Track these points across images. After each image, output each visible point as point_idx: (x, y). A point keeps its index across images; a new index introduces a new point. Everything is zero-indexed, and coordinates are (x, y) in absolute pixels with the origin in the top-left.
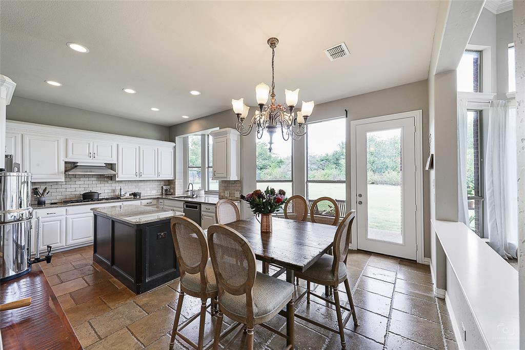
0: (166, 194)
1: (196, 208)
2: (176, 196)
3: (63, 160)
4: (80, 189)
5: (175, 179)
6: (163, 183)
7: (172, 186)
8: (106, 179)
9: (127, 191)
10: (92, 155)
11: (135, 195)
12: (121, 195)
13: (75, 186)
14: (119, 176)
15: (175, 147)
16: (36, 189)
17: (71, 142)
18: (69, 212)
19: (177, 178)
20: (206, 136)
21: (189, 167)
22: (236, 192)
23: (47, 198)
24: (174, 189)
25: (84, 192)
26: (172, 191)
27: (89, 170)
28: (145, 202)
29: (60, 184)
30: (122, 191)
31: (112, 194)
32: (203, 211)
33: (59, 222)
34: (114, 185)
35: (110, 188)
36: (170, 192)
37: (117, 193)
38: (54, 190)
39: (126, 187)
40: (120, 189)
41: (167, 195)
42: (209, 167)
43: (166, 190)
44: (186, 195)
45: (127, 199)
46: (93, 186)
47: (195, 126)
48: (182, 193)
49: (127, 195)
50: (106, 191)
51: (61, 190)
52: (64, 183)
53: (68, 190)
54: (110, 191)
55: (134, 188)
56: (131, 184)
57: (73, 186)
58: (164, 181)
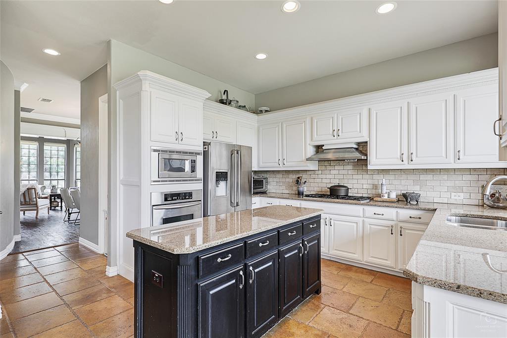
3: (313, 144)
4: (330, 181)
6: (485, 178)
9: (391, 189)
10: (336, 133)
11: (405, 199)
13: (330, 177)
14: (372, 163)
17: (316, 120)
35: (370, 182)
38: (312, 180)
43: (493, 195)
45: (389, 203)
46: (348, 177)
49: (393, 196)
50: (365, 186)
51: (318, 180)
52: (320, 172)
53: (324, 181)
54: (370, 187)
55: (412, 184)
56: (404, 176)
57: (328, 176)
58: (488, 173)
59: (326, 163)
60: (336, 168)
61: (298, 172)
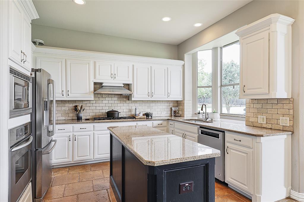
0: (175, 116)
1: (217, 136)
2: (185, 118)
3: (93, 81)
4: (106, 108)
5: (184, 100)
6: (172, 104)
7: (181, 107)
8: (124, 99)
9: (141, 110)
10: (113, 76)
11: (148, 116)
12: (136, 114)
13: (102, 105)
15: (184, 66)
16: (76, 106)
17: (98, 65)
18: (96, 129)
19: (186, 99)
20: (219, 49)
21: (198, 87)
22: (281, 118)
23: (83, 115)
24: (183, 110)
25: (109, 110)
26: (180, 112)
27: (111, 90)
28: (156, 123)
29: (92, 102)
30: (137, 110)
31: (129, 113)
32: (228, 142)
33: (88, 137)
34: (130, 105)
35: (127, 108)
36: (178, 113)
37: (133, 113)
38: (88, 108)
39: (140, 107)
40: (136, 109)
41: (177, 116)
42: (221, 86)
43: (175, 112)
44: (196, 118)
45: (141, 119)
46: (115, 105)
47: (208, 36)
48: (191, 115)
49: (141, 115)
50: (124, 111)
51: (93, 108)
52: (94, 102)
53: (98, 108)
54: (128, 111)
55: (147, 108)
56: (144, 104)
57: (100, 105)
58: (172, 102)
59: (99, 96)
60: (107, 99)
61: (75, 101)
